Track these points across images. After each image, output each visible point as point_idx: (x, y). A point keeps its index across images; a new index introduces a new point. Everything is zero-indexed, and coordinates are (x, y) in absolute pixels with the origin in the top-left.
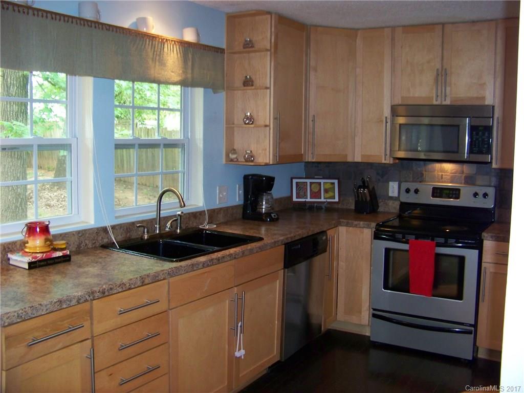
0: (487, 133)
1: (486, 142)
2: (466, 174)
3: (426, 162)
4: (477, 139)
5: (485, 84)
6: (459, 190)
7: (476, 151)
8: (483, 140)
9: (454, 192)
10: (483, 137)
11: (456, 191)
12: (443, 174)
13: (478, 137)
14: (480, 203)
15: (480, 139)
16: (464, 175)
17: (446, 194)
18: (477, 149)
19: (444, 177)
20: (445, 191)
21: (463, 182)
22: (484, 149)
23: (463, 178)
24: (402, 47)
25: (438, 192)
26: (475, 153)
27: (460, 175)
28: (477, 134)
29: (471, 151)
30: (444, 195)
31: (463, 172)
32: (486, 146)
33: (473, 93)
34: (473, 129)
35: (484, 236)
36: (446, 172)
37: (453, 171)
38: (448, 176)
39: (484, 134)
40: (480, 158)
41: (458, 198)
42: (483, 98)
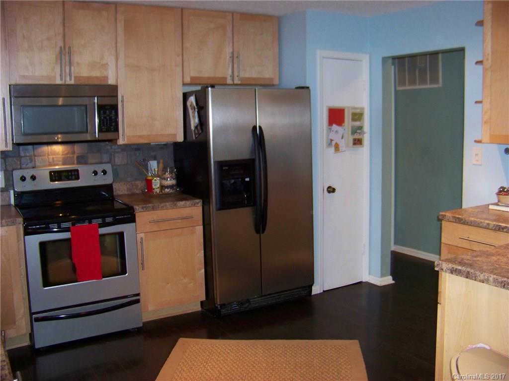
0: (113, 111)
1: (113, 120)
2: (78, 153)
3: (35, 146)
4: (105, 118)
5: (107, 64)
6: (77, 171)
7: (105, 130)
8: (110, 118)
9: (73, 173)
10: (111, 116)
11: (74, 172)
12: (54, 156)
13: (106, 116)
14: (100, 180)
15: (108, 118)
16: (75, 156)
17: (66, 176)
18: (106, 127)
19: (55, 159)
20: (64, 174)
21: (76, 162)
22: (112, 127)
23: (75, 158)
24: (16, 19)
25: (56, 176)
26: (104, 132)
27: (72, 156)
28: (105, 113)
29: (100, 131)
30: (63, 178)
31: (74, 153)
32: (114, 124)
33: (96, 73)
34: (101, 108)
35: (136, 209)
36: (58, 154)
37: (66, 152)
38: (60, 158)
39: (111, 113)
40: (109, 136)
41: (77, 178)
42: (106, 78)
